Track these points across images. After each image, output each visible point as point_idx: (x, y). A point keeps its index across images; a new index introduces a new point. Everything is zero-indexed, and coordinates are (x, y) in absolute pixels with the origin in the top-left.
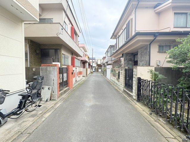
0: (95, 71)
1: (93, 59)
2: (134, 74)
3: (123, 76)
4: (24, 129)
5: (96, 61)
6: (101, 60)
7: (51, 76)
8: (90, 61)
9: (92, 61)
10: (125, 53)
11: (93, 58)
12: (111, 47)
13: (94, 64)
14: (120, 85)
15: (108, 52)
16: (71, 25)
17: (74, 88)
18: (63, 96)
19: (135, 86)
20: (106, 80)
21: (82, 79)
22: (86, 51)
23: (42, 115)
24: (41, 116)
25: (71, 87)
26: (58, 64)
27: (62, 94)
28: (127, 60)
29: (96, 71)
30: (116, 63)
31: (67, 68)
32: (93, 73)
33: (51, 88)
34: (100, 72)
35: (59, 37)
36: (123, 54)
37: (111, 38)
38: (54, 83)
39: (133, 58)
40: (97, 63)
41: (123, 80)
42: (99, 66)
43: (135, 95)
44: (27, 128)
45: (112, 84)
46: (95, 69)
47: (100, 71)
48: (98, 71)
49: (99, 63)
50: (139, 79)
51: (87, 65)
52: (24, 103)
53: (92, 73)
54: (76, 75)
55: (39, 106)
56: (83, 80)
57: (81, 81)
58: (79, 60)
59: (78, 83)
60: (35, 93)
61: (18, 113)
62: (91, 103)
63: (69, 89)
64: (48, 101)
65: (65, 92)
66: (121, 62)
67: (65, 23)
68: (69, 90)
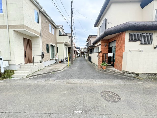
5: (80, 49)
11: (78, 47)
13: (79, 51)
34: (83, 57)
42: (82, 53)
46: (80, 55)
51: (75, 53)
53: (78, 57)
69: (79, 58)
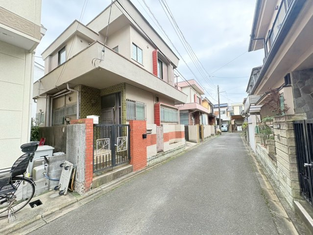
0: (228, 129)
1: (219, 106)
5: (230, 109)
6: (240, 107)
8: (215, 110)
10: (293, 70)
11: (219, 104)
13: (223, 115)
14: (282, 181)
20: (246, 153)
21: (186, 145)
22: (201, 93)
26: (92, 120)
27: (103, 182)
28: (306, 91)
29: (230, 130)
31: (128, 126)
33: (72, 167)
34: (240, 132)
36: (287, 78)
37: (250, 50)
38: (78, 157)
40: (232, 114)
41: (288, 166)
42: (239, 119)
46: (228, 126)
47: (241, 130)
48: (236, 129)
49: (237, 113)
51: (204, 118)
53: (218, 133)
54: (160, 139)
55: (39, 203)
56: (187, 148)
57: (182, 150)
58: (177, 110)
59: (166, 156)
63: (131, 170)
65: (116, 176)
67: (137, 46)
68: (132, 171)
69: (225, 136)
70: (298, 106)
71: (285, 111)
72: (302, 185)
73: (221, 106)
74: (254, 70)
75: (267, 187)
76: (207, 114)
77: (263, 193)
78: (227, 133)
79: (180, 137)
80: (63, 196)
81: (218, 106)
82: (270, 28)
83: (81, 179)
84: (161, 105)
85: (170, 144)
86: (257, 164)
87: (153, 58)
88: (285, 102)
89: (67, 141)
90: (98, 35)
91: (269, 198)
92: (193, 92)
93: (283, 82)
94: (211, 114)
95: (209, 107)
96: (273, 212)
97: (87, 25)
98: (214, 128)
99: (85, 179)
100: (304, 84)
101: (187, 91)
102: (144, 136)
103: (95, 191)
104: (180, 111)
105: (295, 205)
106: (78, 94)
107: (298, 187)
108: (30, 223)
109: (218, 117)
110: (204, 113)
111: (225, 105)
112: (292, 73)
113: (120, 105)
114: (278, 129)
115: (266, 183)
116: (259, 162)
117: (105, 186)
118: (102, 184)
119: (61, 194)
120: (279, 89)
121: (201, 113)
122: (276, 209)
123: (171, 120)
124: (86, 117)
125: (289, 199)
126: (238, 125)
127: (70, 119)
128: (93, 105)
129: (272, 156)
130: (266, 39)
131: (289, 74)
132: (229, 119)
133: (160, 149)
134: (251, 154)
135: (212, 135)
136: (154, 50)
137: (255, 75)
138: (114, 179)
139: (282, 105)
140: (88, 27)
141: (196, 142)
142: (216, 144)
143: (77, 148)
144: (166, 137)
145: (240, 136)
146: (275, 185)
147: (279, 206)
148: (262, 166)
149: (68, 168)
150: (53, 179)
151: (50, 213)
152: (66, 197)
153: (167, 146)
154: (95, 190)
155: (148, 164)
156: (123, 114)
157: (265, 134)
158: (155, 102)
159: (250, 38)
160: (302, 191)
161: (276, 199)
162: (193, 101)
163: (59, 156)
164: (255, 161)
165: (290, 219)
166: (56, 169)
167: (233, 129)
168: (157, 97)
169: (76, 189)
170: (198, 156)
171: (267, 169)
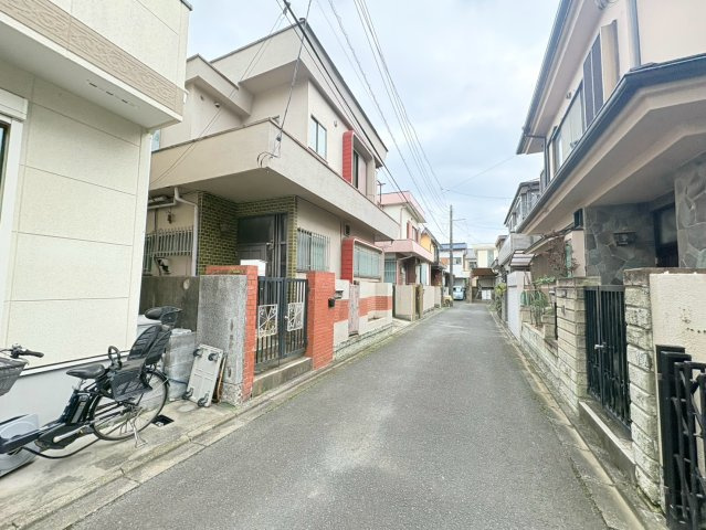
0: (465, 295)
1: (452, 248)
2: (628, 318)
3: (572, 328)
4: (34, 518)
5: (471, 255)
6: (491, 252)
7: (227, 309)
8: (442, 255)
9: (451, 257)
11: (451, 244)
12: (527, 188)
13: (458, 267)
14: (564, 378)
15: (515, 214)
16: (342, 129)
17: (336, 362)
18: (271, 395)
19: (645, 406)
20: (502, 340)
21: (393, 325)
22: (418, 219)
23: (142, 465)
24: (133, 470)
25: (320, 359)
27: (267, 385)
28: (604, 239)
29: (469, 297)
30: (548, 259)
31: (307, 281)
32: (455, 304)
33: (221, 355)
34: (487, 301)
35: (268, 169)
36: (578, 215)
37: (520, 151)
38: (232, 336)
39: (651, 229)
40: (473, 264)
41: (574, 352)
42: (486, 276)
43: (647, 467)
44: (48, 516)
45: (526, 364)
46: (466, 289)
47: (490, 298)
48: (480, 297)
49: (483, 263)
50: (672, 363)
51: (424, 272)
52: (83, 404)
54: (354, 311)
55: (166, 420)
56: (394, 330)
57: (386, 334)
58: (380, 252)
59: (364, 343)
60: (135, 371)
61: (57, 439)
62: (356, 454)
63: (308, 366)
64: (207, 405)
65: (287, 376)
66: (565, 254)
67: (317, 122)
68: (310, 369)
69: (460, 309)
70: (591, 262)
71: (573, 269)
72: (590, 379)
73: (455, 247)
74: (523, 185)
75: (542, 390)
76: (430, 263)
77: (536, 398)
78: (463, 304)
79: (386, 308)
80: (203, 409)
81: (448, 247)
82: (557, 123)
83: (237, 378)
84: (357, 243)
85: (369, 320)
86: (523, 358)
87: (344, 146)
88: (574, 256)
89: (200, 306)
90: (237, 88)
91: (545, 403)
92: (406, 218)
93: (572, 220)
94: (437, 263)
95: (433, 249)
96: (552, 420)
97: (212, 62)
98: (440, 291)
99: (244, 377)
100: (601, 229)
101: (395, 213)
102: (331, 303)
103: (260, 401)
104: (386, 254)
105: (580, 407)
106: (196, 211)
107: (586, 382)
108: (175, 448)
109: (448, 270)
110: (425, 260)
111: (462, 247)
112: (586, 208)
113: (282, 240)
114: (563, 297)
115: (539, 384)
116: (526, 355)
117: (274, 394)
118: (267, 390)
119: (200, 404)
120: (565, 231)
121: (419, 261)
122: (555, 416)
123: (369, 274)
124: (239, 264)
125: (573, 402)
126: (484, 288)
127: (170, 260)
128: (223, 235)
129: (551, 342)
130: (548, 138)
131: (581, 210)
132: (467, 274)
133: (353, 329)
134: (511, 342)
135: (437, 306)
136: (346, 130)
137: (523, 195)
138: (283, 382)
139: (568, 258)
140: (214, 65)
141: (409, 320)
142: (447, 325)
143: (229, 321)
144: (363, 307)
145: (487, 310)
146: (553, 388)
147: (559, 413)
148: (531, 361)
149: (215, 357)
150: (176, 378)
151: (200, 432)
152: (211, 410)
153: (365, 325)
154: (257, 400)
155: (334, 357)
156: (290, 257)
157: (537, 306)
158: (343, 236)
159: (522, 132)
160: (590, 385)
161: (555, 405)
162: (404, 237)
163: (184, 336)
164: (520, 354)
165: (573, 426)
166: (179, 360)
167: (473, 296)
168: (348, 226)
169: (225, 397)
170: (420, 345)
171: (541, 365)
